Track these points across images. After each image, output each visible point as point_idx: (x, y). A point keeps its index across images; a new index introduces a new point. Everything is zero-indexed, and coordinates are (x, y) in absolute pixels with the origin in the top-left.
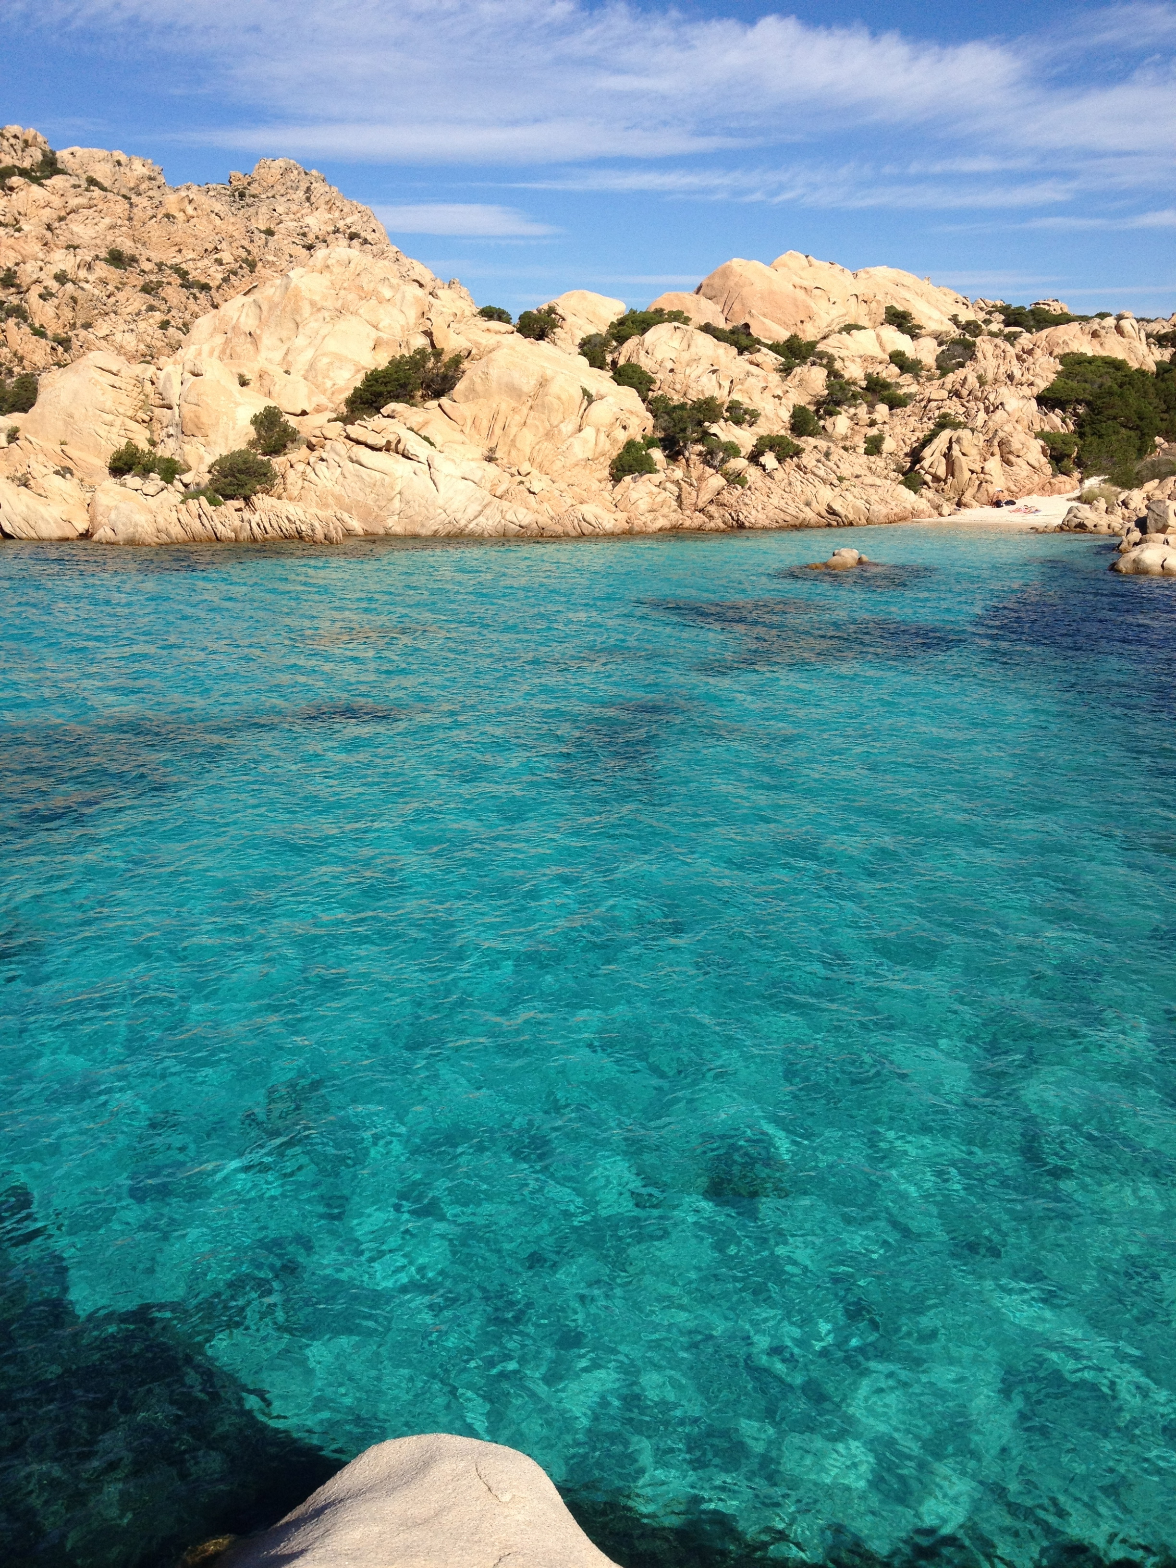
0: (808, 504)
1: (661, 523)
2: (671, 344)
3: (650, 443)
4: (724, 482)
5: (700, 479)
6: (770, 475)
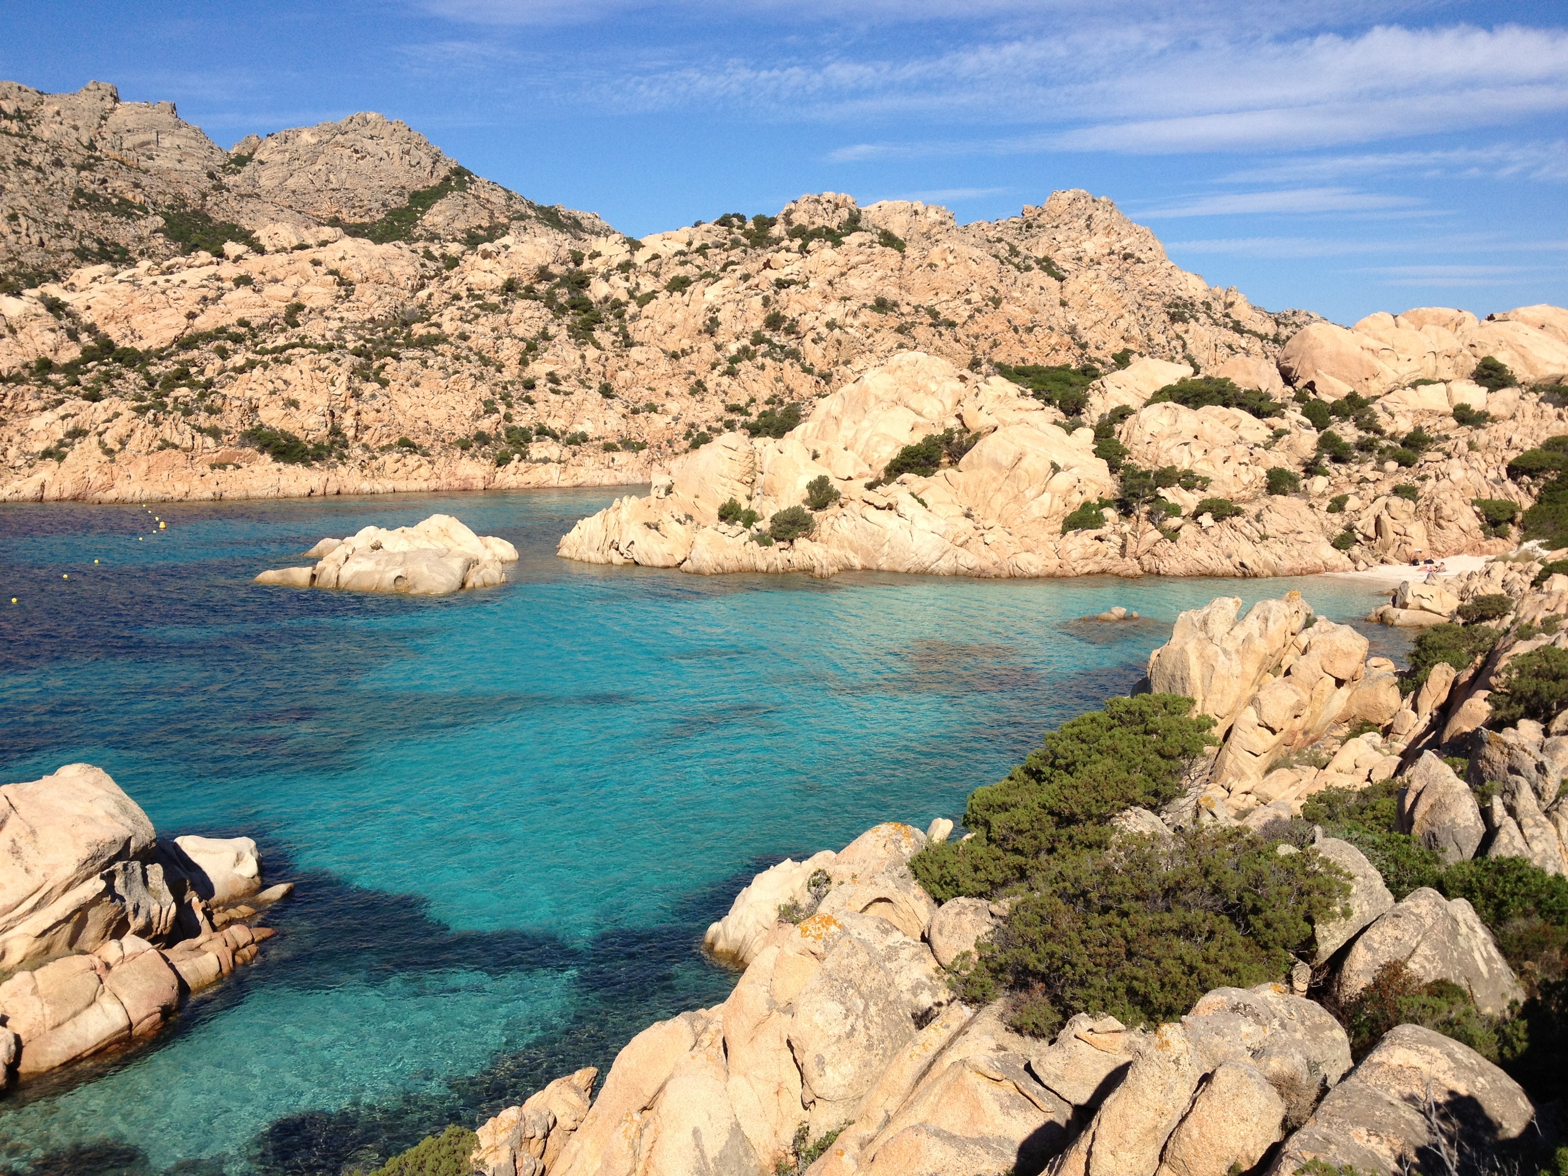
0: (1229, 557)
1: (1092, 567)
2: (1160, 420)
3: (1104, 504)
4: (1160, 536)
5: (1143, 533)
6: (1206, 531)
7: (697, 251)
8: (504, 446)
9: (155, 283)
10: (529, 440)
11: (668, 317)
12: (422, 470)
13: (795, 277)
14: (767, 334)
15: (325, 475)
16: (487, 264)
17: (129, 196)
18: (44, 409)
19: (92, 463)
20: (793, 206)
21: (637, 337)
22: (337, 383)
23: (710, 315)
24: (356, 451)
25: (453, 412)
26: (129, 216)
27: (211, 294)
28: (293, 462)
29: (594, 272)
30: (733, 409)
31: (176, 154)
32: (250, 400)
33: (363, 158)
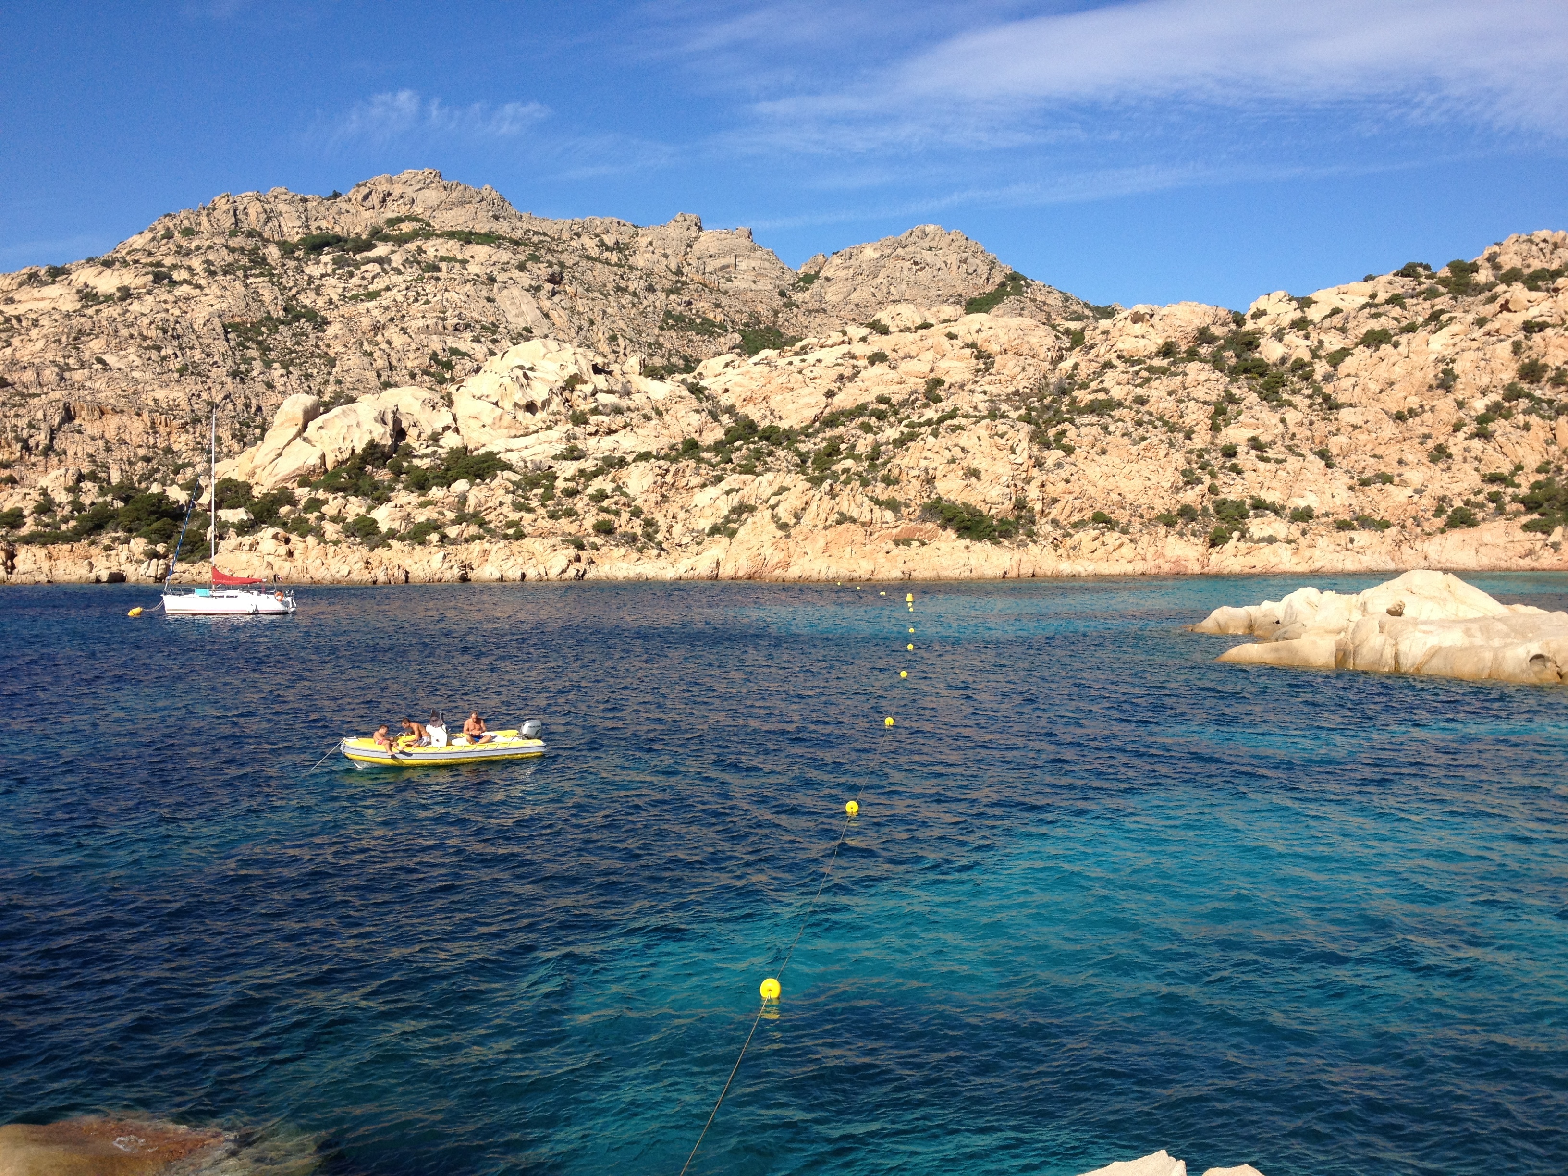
7: (1388, 302)
8: (1214, 524)
9: (791, 363)
10: (1244, 516)
11: (1382, 371)
12: (1123, 550)
13: (1548, 320)
14: (1525, 386)
15: (1017, 554)
16: (1139, 328)
17: (711, 316)
18: (704, 485)
19: (767, 538)
20: (1496, 249)
21: (1341, 398)
22: (1018, 450)
23: (1442, 366)
24: (1044, 527)
25: (1148, 483)
26: (711, 334)
27: (848, 372)
28: (980, 539)
29: (1260, 332)
30: (1493, 479)
31: (751, 276)
32: (926, 470)
33: (922, 269)
